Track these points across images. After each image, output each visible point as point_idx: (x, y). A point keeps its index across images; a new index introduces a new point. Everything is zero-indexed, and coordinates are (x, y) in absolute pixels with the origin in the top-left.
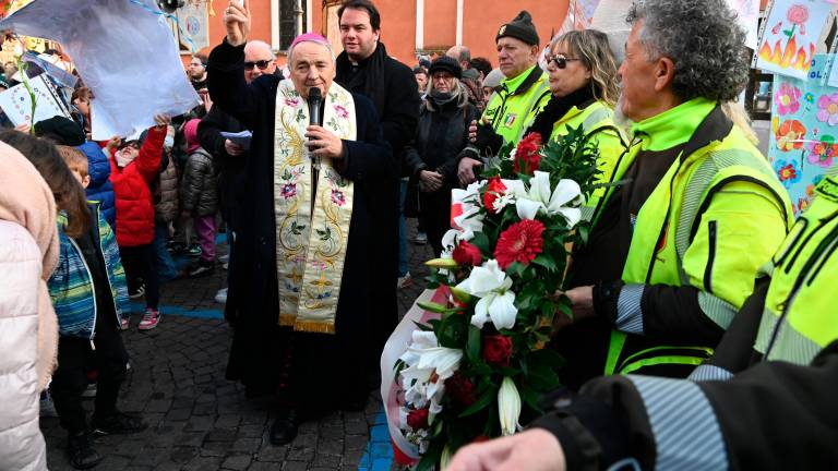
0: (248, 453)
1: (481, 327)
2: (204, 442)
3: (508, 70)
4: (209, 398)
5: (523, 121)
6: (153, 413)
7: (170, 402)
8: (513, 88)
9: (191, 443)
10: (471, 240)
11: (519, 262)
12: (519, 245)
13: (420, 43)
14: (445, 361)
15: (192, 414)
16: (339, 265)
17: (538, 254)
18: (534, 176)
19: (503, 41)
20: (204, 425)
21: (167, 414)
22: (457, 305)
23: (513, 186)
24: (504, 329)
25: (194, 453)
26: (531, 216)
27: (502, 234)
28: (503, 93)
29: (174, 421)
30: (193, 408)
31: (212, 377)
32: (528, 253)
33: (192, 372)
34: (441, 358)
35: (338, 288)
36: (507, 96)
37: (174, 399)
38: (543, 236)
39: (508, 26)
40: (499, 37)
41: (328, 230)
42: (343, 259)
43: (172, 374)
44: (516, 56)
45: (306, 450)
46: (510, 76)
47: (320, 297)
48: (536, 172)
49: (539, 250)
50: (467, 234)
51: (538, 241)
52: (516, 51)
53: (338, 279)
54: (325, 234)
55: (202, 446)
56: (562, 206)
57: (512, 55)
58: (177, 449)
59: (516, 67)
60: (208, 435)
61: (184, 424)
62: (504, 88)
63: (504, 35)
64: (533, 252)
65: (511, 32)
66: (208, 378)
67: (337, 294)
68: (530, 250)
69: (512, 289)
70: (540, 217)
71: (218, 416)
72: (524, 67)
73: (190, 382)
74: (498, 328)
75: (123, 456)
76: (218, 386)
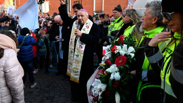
0: (56, 102)
1: (112, 80)
2: (47, 99)
3: (115, 17)
4: (48, 89)
5: (118, 28)
6: (36, 92)
7: (39, 89)
8: (116, 21)
9: (44, 99)
10: (109, 59)
11: (121, 65)
12: (120, 61)
13: (94, 10)
14: (103, 87)
15: (44, 92)
16: (80, 64)
17: (125, 64)
18: (123, 45)
19: (114, 11)
20: (47, 95)
21: (39, 92)
22: (106, 74)
23: (118, 47)
24: (117, 81)
25: (44, 101)
26: (123, 55)
27: (116, 58)
28: (114, 22)
29: (40, 94)
30: (44, 91)
31: (49, 84)
32: (123, 64)
33: (44, 83)
34: (102, 86)
35: (80, 71)
36: (115, 23)
37: (40, 89)
38: (126, 60)
39: (115, 8)
40: (113, 10)
41: (78, 55)
42: (81, 63)
43: (40, 83)
44: (117, 14)
45: (69, 101)
46: (116, 19)
47: (76, 72)
48: (124, 45)
49: (125, 63)
50: (108, 58)
51: (125, 61)
52: (117, 13)
53: (80, 68)
54: (77, 56)
55: (46, 100)
56: (130, 53)
57: (116, 14)
58: (41, 100)
59: (117, 17)
60: (48, 97)
61: (43, 95)
62: (114, 21)
63: (114, 10)
64: (124, 63)
65: (116, 9)
66: (48, 84)
67: (80, 72)
68: (123, 63)
69: (119, 71)
70: (125, 55)
71: (50, 93)
72: (119, 17)
73: (44, 85)
74: (116, 80)
75: (29, 101)
76: (50, 86)
